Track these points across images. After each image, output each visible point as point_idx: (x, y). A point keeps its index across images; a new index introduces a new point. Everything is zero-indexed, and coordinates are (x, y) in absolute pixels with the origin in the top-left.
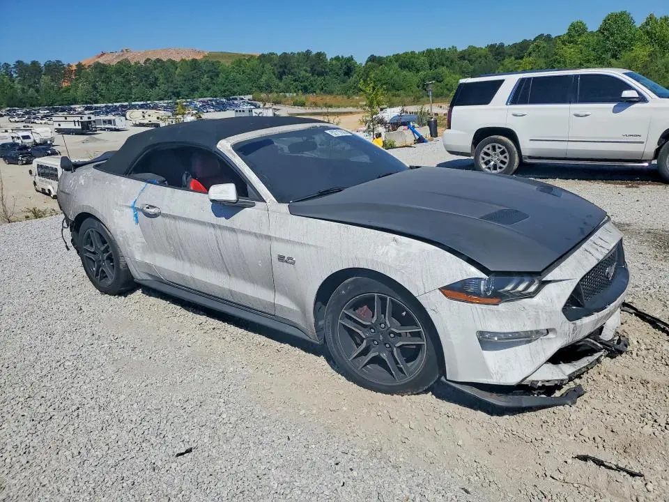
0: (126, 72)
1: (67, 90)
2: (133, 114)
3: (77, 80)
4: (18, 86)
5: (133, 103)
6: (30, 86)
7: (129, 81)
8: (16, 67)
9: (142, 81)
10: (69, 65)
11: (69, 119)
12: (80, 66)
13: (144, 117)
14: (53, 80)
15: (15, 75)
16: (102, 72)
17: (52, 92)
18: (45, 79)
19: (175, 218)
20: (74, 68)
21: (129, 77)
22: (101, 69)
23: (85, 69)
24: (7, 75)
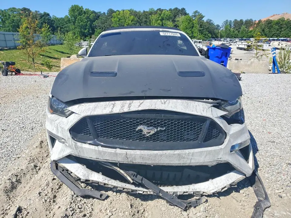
0: (281, 24)
1: (251, 32)
2: (274, 43)
3: (256, 27)
4: (232, 29)
5: (280, 38)
6: (236, 30)
7: (281, 28)
8: (234, 22)
9: (288, 28)
10: (255, 21)
11: (243, 43)
12: (260, 21)
13: (279, 45)
14: (246, 27)
15: (232, 25)
16: (269, 24)
17: (244, 32)
18: (243, 27)
20: (257, 22)
21: (281, 26)
22: (269, 22)
23: (262, 22)
24: (230, 25)
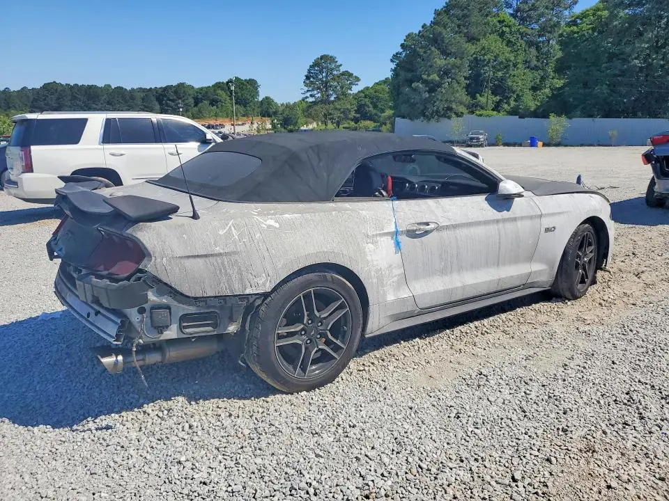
19: (455, 227)
